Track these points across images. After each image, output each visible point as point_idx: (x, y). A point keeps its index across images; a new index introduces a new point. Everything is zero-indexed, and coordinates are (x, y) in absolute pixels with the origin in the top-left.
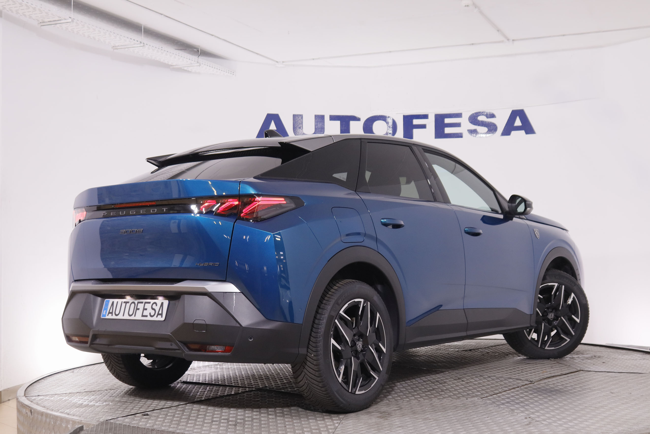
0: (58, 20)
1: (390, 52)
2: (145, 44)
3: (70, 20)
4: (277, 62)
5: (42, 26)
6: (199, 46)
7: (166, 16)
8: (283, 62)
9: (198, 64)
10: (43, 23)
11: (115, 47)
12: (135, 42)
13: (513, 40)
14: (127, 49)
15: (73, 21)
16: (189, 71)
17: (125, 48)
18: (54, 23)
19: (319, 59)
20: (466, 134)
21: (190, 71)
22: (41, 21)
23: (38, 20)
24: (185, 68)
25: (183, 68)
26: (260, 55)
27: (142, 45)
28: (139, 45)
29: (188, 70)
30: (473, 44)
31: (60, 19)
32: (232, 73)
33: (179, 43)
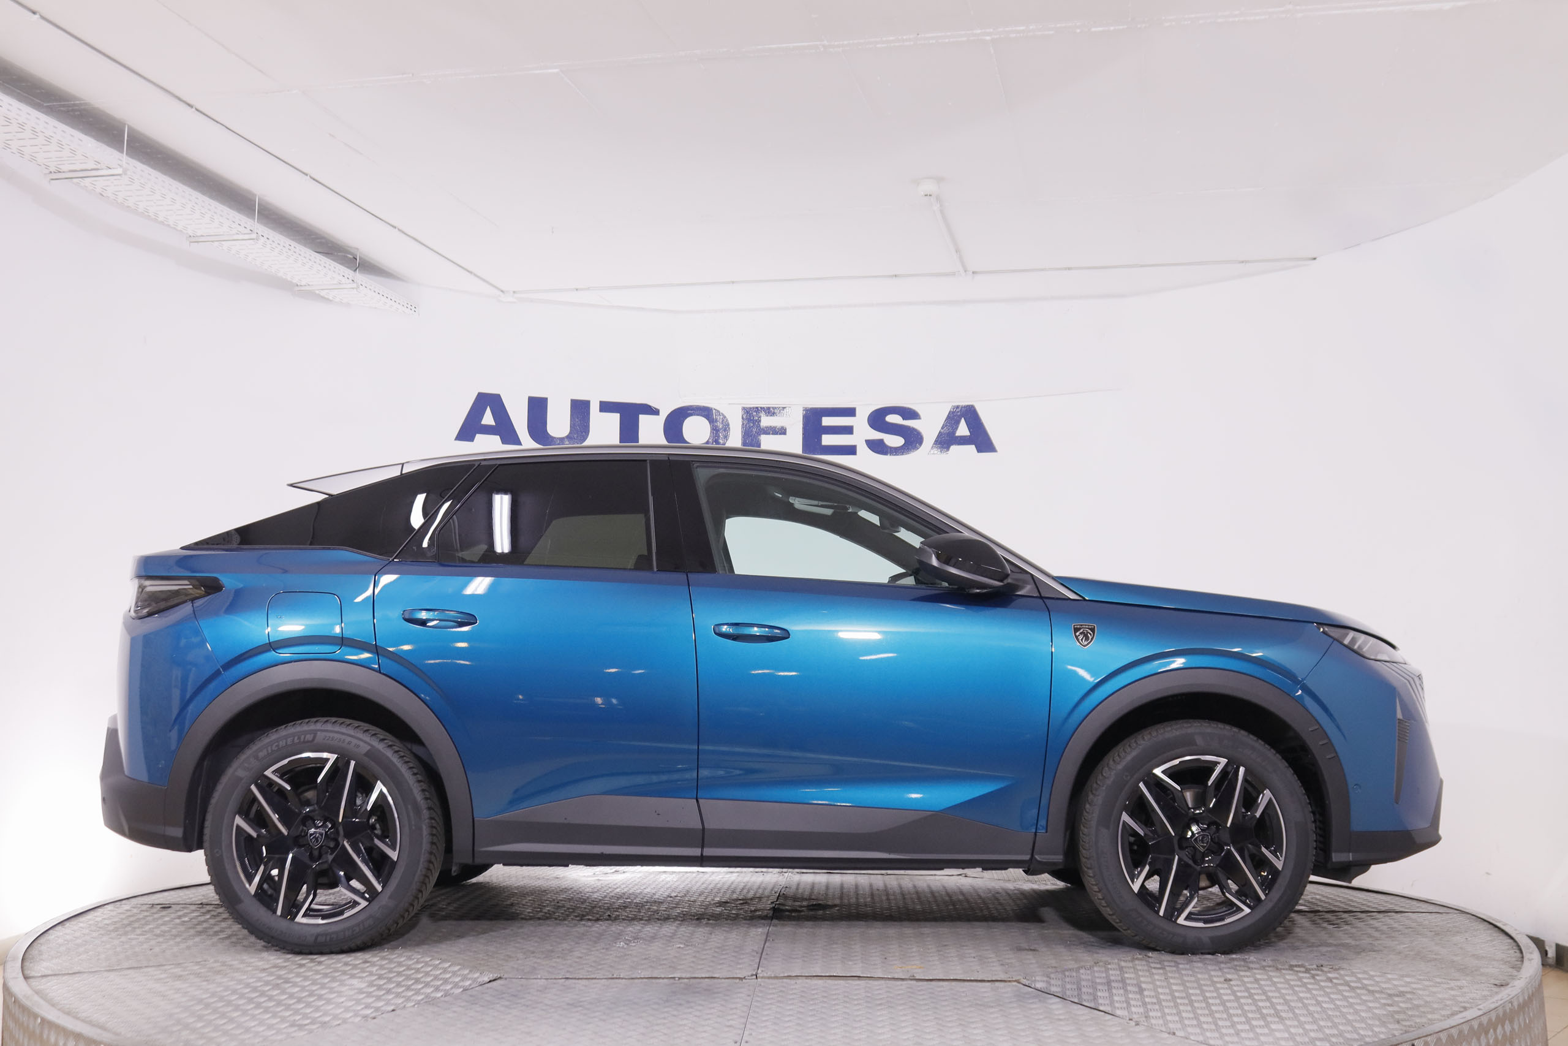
0: (92, 170)
1: (733, 282)
2: (260, 234)
3: (119, 171)
4: (502, 291)
5: (52, 179)
6: (357, 249)
7: (314, 179)
8: (514, 292)
9: (354, 285)
10: (56, 175)
11: (194, 239)
12: (241, 229)
13: (973, 273)
14: (216, 244)
15: (125, 171)
16: (328, 299)
17: (212, 241)
18: (83, 174)
19: (588, 289)
20: (863, 450)
21: (331, 298)
22: (53, 169)
23: (47, 167)
24: (323, 293)
25: (317, 292)
26: (475, 275)
27: (254, 236)
28: (247, 237)
29: (326, 296)
30: (896, 276)
31: (99, 166)
32: (413, 308)
33: (319, 241)
